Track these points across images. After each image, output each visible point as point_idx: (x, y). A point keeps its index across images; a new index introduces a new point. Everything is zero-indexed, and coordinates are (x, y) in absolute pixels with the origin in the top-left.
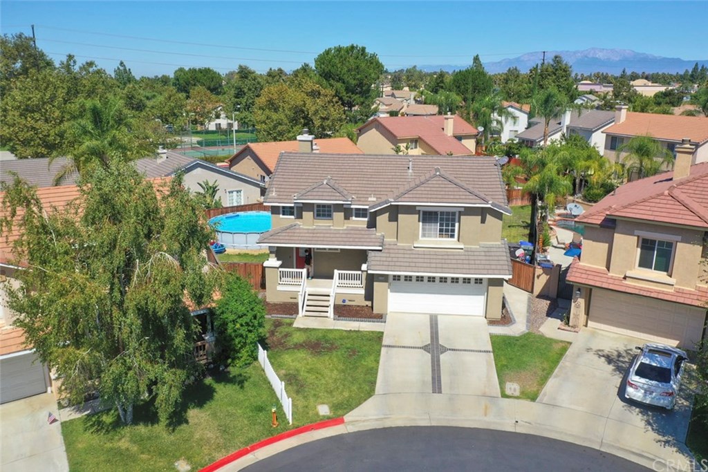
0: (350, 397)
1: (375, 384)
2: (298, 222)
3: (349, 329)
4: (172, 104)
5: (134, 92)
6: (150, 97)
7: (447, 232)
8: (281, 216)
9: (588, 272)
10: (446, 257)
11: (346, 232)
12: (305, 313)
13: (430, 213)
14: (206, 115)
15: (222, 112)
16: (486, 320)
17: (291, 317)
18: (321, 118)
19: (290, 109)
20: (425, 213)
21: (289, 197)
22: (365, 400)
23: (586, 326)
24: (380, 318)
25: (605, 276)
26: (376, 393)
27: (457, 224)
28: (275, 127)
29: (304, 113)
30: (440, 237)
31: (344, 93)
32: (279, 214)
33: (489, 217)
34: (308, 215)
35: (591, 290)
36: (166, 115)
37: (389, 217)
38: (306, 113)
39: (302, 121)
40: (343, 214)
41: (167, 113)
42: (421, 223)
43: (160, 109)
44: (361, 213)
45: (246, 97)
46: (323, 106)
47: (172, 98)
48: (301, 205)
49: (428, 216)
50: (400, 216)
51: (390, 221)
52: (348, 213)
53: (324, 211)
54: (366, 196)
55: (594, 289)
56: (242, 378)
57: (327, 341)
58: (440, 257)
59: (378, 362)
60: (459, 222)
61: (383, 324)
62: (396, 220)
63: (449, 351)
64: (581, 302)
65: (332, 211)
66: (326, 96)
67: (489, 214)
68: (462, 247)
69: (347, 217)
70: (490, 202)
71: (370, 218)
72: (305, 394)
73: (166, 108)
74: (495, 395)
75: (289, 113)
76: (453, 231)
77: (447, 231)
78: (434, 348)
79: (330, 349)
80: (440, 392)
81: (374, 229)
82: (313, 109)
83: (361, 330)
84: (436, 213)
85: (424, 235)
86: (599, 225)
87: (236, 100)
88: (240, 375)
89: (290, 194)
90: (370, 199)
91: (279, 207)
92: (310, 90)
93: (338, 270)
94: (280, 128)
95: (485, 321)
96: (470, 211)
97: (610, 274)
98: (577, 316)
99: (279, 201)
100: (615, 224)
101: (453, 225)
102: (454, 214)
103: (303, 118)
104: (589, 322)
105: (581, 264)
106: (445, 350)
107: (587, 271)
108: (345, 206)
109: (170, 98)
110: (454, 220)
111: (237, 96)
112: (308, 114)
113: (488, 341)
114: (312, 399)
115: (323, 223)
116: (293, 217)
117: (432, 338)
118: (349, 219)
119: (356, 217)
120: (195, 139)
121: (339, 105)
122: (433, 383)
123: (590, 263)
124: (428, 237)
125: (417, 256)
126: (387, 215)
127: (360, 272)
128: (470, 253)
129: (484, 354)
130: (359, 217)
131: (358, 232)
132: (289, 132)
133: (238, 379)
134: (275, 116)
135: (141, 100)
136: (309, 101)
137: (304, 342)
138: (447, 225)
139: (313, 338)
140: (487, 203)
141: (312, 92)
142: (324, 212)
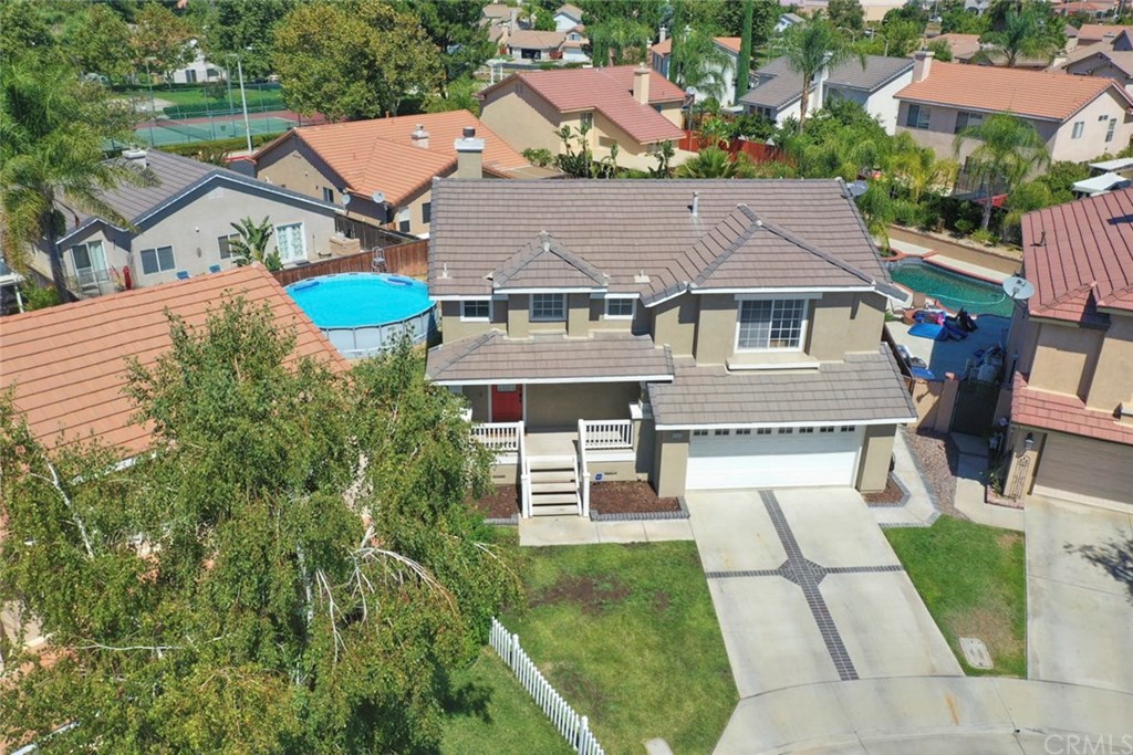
0: (699, 713)
1: (731, 672)
2: (499, 328)
3: (629, 541)
4: (104, 37)
5: (26, 15)
6: (52, 20)
7: (786, 336)
8: (463, 319)
9: (1047, 405)
10: (791, 387)
11: (596, 345)
12: (533, 511)
13: (757, 304)
14: (169, 57)
15: (199, 51)
16: (858, 494)
17: (507, 520)
18: (398, 67)
19: (343, 52)
20: (746, 304)
21: (477, 281)
22: (729, 715)
23: (1030, 493)
24: (675, 507)
25: (1079, 411)
26: (742, 694)
27: (804, 323)
28: (317, 86)
29: (367, 58)
30: (771, 346)
31: (437, 23)
32: (459, 315)
33: (863, 307)
34: (518, 317)
35: (1045, 435)
36: (94, 58)
37: (680, 316)
38: (371, 57)
39: (365, 72)
40: (588, 310)
41: (96, 54)
42: (738, 324)
43: (82, 45)
44: (619, 307)
45: (242, 23)
46: (400, 46)
47: (102, 26)
48: (507, 298)
49: (753, 311)
50: (703, 314)
51: (681, 322)
52: (596, 307)
53: (549, 305)
54: (627, 272)
55: (1050, 435)
56: (476, 695)
57: (601, 576)
58: (781, 388)
59: (712, 615)
60: (811, 318)
61: (685, 520)
62: (696, 320)
63: (828, 575)
64: (1032, 455)
65: (565, 305)
66: (405, 26)
67: (864, 302)
68: (817, 364)
69: (594, 317)
70: (874, 283)
71: (637, 316)
72: (612, 717)
73: (93, 46)
74: (954, 673)
75: (341, 59)
76: (796, 334)
77: (785, 334)
78: (799, 569)
79: (617, 596)
80: (855, 677)
81: (648, 336)
82: (383, 50)
83: (650, 540)
84: (768, 303)
85: (742, 344)
86: (1078, 323)
87: (225, 28)
88: (470, 687)
89: (478, 273)
90: (638, 279)
91: (458, 302)
92: (374, 16)
93: (585, 419)
94: (326, 87)
95: (858, 497)
96: (831, 300)
97: (1089, 408)
98: (1019, 480)
99: (460, 290)
100: (1110, 323)
101: (797, 324)
102: (799, 303)
103: (366, 67)
104: (1036, 486)
105: (1030, 388)
106: (822, 573)
107: (1044, 403)
108: (591, 297)
109: (98, 24)
110: (798, 315)
111: (225, 21)
112: (375, 60)
113: (884, 543)
114: (631, 730)
115: (550, 330)
116: (486, 319)
117: (787, 548)
118: (597, 319)
119: (610, 313)
120: (160, 103)
121: (428, 43)
122: (833, 655)
123: (1047, 387)
124: (750, 346)
125: (739, 389)
126: (676, 310)
127: (627, 422)
128: (832, 376)
129: (891, 573)
130: (617, 313)
131: (617, 345)
132: (344, 93)
133: (470, 698)
134: (317, 66)
135: (42, 30)
136: (374, 35)
137: (558, 583)
138: (786, 324)
139: (572, 569)
140: (869, 283)
141: (378, 19)
142: (549, 308)
